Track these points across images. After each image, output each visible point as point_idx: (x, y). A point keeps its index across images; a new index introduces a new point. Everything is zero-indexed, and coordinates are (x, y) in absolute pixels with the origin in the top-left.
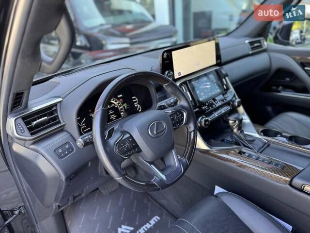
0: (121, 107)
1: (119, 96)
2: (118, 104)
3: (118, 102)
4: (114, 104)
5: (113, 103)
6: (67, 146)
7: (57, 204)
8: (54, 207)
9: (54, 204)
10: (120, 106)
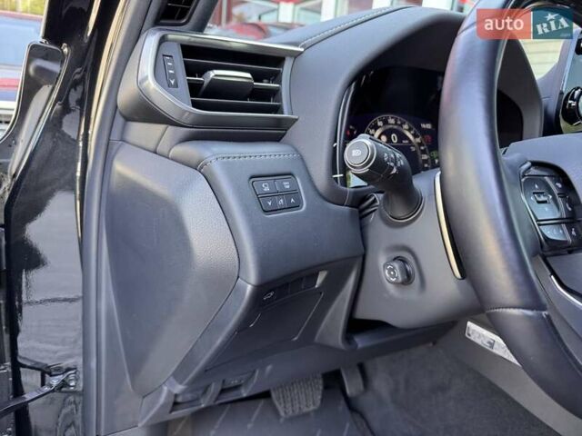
0: (425, 157)
1: (423, 126)
2: (420, 144)
3: (418, 140)
4: (410, 141)
5: (407, 138)
6: (287, 186)
7: (178, 388)
8: (162, 400)
9: (165, 388)
10: (424, 152)
